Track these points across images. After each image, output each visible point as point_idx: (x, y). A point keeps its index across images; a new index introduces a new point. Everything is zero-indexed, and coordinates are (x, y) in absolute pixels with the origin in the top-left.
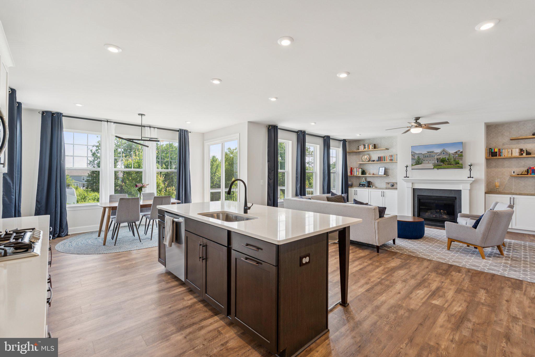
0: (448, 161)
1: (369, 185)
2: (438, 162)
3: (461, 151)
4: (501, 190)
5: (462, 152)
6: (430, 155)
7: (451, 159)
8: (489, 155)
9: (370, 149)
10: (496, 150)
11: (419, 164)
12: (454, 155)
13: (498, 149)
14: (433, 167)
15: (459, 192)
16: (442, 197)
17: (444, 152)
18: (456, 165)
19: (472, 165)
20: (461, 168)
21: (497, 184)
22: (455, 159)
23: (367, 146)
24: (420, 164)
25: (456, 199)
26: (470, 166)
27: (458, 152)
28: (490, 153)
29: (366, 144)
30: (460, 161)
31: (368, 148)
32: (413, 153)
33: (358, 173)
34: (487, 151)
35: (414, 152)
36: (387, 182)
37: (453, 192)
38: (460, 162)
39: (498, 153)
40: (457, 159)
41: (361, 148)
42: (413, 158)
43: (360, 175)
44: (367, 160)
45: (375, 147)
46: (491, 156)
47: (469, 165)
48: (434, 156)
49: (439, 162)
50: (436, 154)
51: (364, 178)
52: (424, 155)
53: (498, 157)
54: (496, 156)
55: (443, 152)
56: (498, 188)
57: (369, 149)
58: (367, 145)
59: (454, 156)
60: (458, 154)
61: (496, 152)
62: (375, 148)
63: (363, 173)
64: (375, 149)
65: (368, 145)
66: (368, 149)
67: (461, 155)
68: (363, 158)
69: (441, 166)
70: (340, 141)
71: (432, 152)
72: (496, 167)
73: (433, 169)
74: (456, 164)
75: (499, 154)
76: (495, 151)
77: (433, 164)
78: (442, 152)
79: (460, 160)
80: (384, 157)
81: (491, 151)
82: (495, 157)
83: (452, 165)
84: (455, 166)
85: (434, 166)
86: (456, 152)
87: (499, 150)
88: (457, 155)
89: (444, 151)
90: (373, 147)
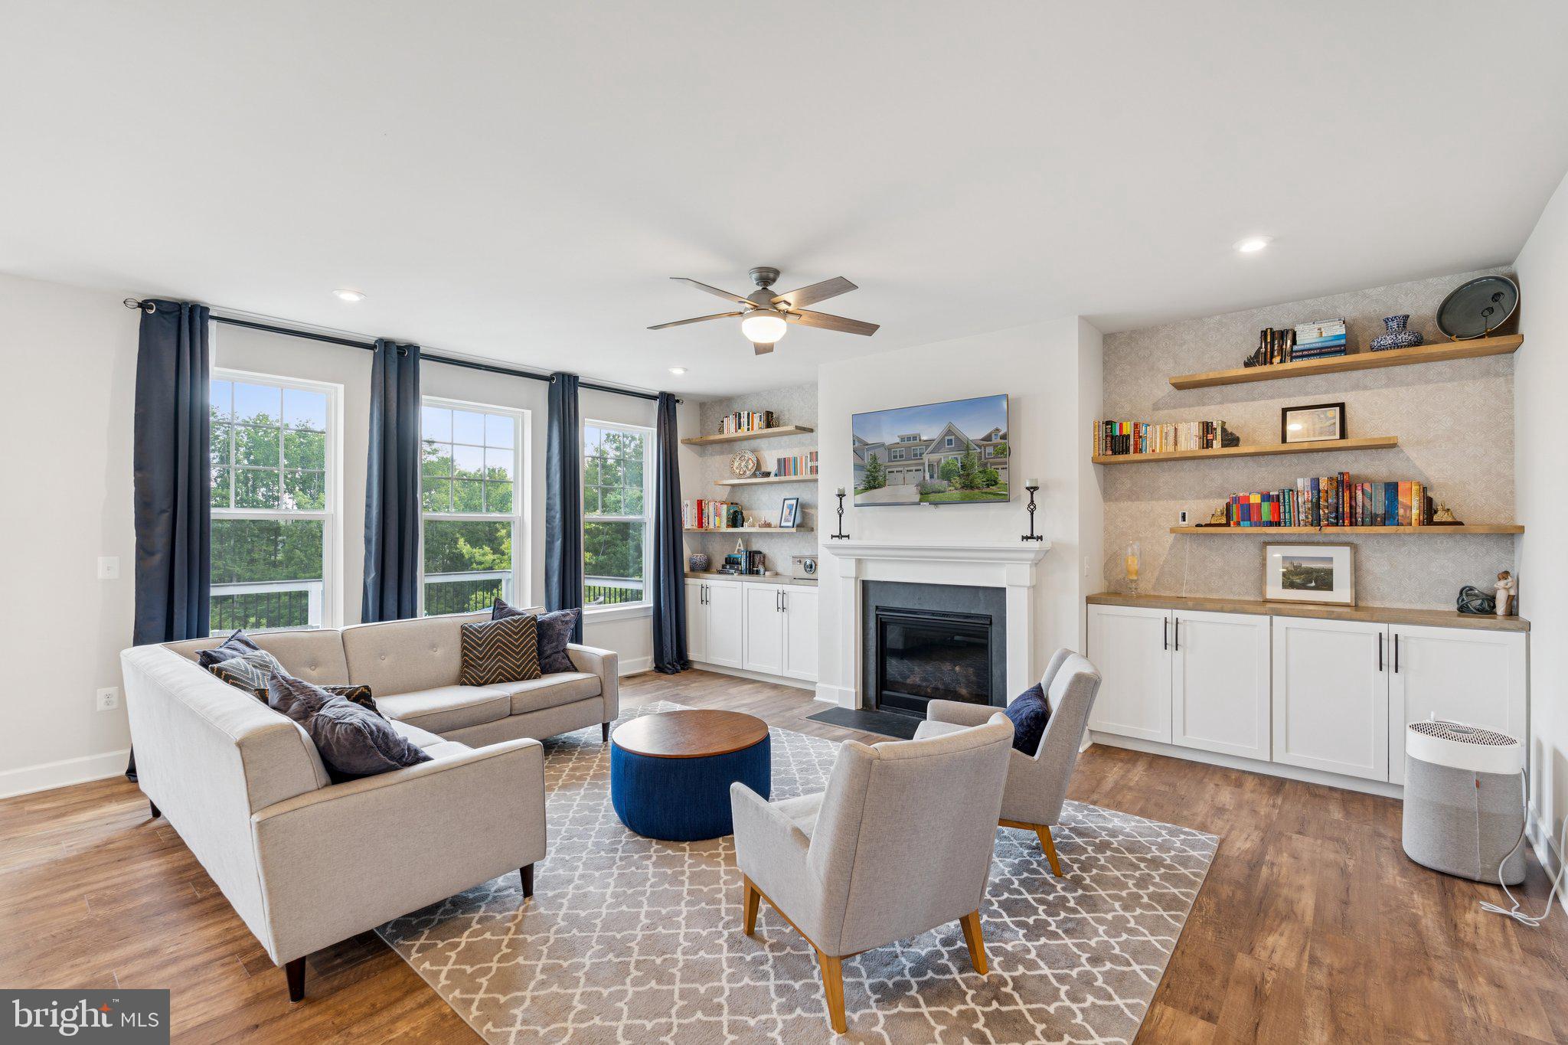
0: (963, 475)
1: (754, 564)
2: (932, 477)
3: (1003, 431)
4: (1146, 586)
5: (1004, 437)
6: (910, 451)
7: (972, 465)
8: (1104, 447)
9: (755, 429)
10: (1128, 429)
11: (875, 488)
12: (983, 448)
13: (1132, 423)
14: (917, 498)
15: (998, 594)
16: (947, 615)
17: (952, 439)
18: (988, 490)
19: (1036, 488)
20: (1005, 499)
21: (1134, 563)
22: (985, 465)
23: (744, 420)
24: (880, 486)
25: (991, 624)
26: (1032, 494)
27: (993, 437)
28: (1109, 439)
29: (742, 413)
30: (1000, 471)
31: (748, 425)
32: (856, 445)
33: (718, 522)
34: (1097, 433)
35: (860, 441)
36: (797, 554)
37: (981, 594)
38: (1000, 478)
39: (1132, 442)
40: (992, 464)
41: (730, 429)
42: (860, 462)
43: (724, 529)
44: (748, 472)
45: (770, 420)
46: (1110, 453)
47: (1028, 488)
48: (921, 455)
49: (936, 476)
50: (927, 446)
51: (740, 541)
52: (889, 449)
53: (1132, 456)
54: (1127, 451)
55: (947, 438)
56: (1135, 578)
57: (752, 429)
58: (746, 413)
59: (981, 453)
60: (995, 446)
61: (1128, 437)
62: (769, 425)
63: (736, 519)
64: (770, 430)
65: (748, 414)
66: (748, 429)
67: (1000, 448)
68: (736, 464)
69: (943, 492)
70: (653, 398)
71: (915, 438)
72: (1133, 496)
73: (918, 504)
74: (988, 486)
75: (1136, 444)
76: (1125, 432)
77: (917, 486)
78: (943, 439)
79: (1000, 467)
80: (795, 459)
81: (1111, 431)
82: (1121, 458)
83: (976, 491)
84: (986, 493)
85: (921, 494)
86: (988, 438)
87: (1136, 426)
88: (990, 450)
89: (949, 432)
90: (763, 424)
